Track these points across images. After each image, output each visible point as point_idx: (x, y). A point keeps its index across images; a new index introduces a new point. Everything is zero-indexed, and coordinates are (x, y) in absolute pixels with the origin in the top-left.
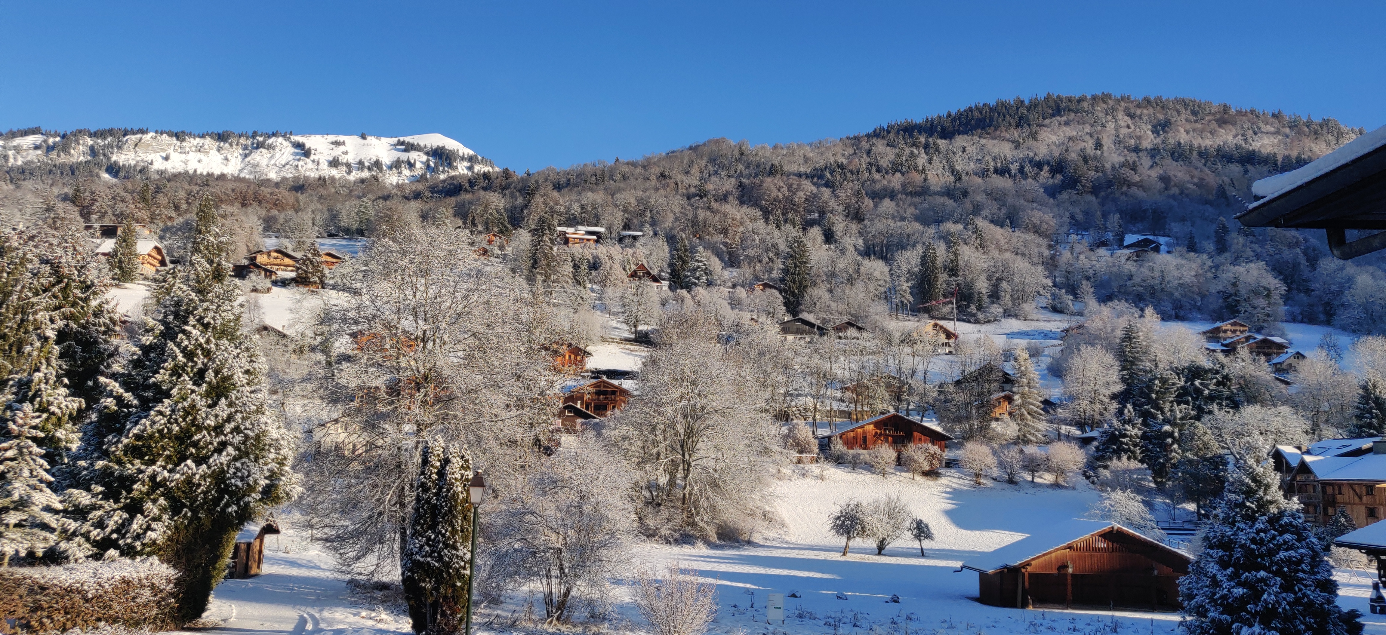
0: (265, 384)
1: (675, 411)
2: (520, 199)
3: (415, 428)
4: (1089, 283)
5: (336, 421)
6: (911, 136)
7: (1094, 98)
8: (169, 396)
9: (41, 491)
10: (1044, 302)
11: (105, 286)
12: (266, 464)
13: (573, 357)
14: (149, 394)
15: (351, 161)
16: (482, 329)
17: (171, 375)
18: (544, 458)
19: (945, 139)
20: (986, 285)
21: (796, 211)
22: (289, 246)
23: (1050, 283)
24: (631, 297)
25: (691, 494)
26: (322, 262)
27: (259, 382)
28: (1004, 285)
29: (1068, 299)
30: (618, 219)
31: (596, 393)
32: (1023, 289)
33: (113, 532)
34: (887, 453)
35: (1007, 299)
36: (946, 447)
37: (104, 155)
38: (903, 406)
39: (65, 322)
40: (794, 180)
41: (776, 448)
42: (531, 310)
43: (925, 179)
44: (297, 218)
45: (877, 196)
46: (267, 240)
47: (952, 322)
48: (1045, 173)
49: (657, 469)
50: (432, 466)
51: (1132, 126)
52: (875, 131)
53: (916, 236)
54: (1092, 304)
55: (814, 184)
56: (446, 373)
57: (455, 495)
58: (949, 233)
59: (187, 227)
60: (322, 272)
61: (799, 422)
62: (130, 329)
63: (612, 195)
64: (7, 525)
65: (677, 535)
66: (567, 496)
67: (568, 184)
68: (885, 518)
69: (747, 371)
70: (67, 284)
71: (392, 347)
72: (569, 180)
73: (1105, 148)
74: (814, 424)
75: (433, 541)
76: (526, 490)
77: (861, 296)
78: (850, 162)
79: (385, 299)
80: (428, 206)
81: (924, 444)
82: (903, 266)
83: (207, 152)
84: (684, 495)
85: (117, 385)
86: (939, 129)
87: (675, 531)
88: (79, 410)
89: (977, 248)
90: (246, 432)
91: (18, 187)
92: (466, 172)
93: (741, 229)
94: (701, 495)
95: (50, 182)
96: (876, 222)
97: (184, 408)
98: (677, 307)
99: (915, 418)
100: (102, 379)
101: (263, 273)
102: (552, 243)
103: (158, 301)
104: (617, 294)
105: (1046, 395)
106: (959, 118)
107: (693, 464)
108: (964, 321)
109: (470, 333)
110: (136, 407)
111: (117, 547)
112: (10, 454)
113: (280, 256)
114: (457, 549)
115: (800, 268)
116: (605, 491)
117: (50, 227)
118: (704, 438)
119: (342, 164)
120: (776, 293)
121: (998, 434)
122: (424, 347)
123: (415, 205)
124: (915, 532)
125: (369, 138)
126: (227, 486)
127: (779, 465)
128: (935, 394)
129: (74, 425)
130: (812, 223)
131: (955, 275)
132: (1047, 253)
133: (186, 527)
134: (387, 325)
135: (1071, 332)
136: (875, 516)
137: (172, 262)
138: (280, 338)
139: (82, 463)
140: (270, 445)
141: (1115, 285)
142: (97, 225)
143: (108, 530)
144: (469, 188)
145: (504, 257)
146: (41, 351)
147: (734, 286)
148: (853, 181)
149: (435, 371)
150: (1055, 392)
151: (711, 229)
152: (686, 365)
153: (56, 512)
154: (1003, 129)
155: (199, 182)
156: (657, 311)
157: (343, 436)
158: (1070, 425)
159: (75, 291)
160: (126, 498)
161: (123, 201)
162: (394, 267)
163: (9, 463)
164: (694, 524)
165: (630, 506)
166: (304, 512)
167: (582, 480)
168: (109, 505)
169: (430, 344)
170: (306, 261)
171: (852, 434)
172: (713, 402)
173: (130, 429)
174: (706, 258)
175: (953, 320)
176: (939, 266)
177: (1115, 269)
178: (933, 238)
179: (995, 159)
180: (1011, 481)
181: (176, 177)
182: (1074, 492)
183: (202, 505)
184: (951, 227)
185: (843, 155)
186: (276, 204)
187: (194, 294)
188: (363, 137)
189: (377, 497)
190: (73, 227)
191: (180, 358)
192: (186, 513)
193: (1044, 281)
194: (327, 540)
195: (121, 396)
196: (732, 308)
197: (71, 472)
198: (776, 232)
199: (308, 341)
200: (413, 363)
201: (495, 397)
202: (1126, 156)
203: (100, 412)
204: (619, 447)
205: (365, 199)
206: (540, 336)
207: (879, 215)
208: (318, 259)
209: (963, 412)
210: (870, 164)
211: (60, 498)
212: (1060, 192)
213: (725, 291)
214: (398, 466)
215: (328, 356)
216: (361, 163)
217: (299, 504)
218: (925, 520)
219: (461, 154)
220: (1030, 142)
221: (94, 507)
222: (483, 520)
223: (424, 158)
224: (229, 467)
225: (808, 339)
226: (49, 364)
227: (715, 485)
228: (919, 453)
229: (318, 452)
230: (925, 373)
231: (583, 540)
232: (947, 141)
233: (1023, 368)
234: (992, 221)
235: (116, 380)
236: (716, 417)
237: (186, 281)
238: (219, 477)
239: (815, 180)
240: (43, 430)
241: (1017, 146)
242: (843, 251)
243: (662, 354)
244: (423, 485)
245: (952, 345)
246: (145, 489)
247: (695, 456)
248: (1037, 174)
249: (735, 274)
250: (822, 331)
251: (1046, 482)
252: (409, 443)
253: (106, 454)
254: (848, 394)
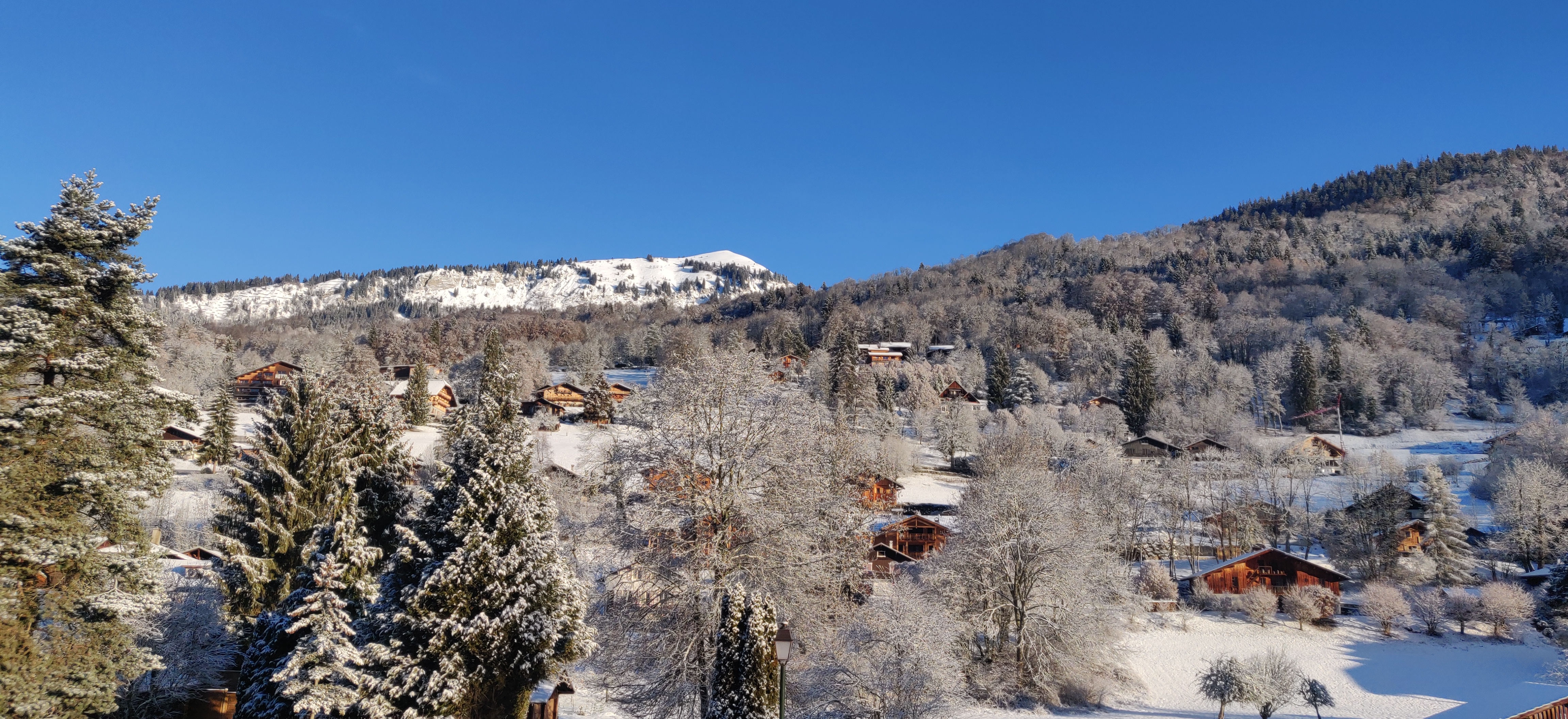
0: (556, 529)
1: (1003, 551)
2: (817, 316)
3: (713, 574)
4: (1519, 382)
5: (629, 568)
6: (1269, 216)
7: (1507, 153)
8: (461, 544)
9: (344, 645)
10: (1457, 407)
11: (400, 429)
12: (559, 617)
13: (882, 490)
14: (442, 542)
15: (637, 285)
16: (782, 462)
17: (463, 522)
18: (855, 606)
19: (1312, 216)
20: (1378, 389)
21: (1134, 312)
22: (576, 379)
23: (1463, 383)
24: (944, 419)
25: (1026, 649)
26: (610, 395)
27: (550, 527)
28: (1402, 388)
29: (1491, 403)
30: (925, 331)
31: (910, 532)
32: (1428, 392)
33: (411, 689)
34: (1265, 597)
35: (1407, 405)
36: (1341, 589)
37: (398, 295)
38: (1281, 539)
39: (363, 468)
40: (1129, 276)
41: (1126, 593)
42: (834, 438)
43: (1291, 266)
44: (583, 349)
45: (1232, 289)
46: (554, 374)
47: (1337, 436)
48: (1446, 249)
49: (985, 620)
50: (733, 617)
51: (1562, 184)
52: (1223, 214)
53: (1283, 334)
54: (1526, 407)
55: (1154, 279)
56: (745, 511)
57: (759, 650)
58: (1325, 329)
59: (475, 364)
60: (610, 405)
61: (1153, 561)
62: (424, 474)
63: (918, 306)
64: (313, 682)
65: (1012, 697)
66: (883, 652)
67: (868, 297)
68: (1268, 678)
69: (1086, 502)
70: (365, 429)
71: (686, 485)
72: (869, 292)
73: (1526, 214)
74: (1171, 564)
75: (737, 702)
76: (836, 644)
77: (1220, 408)
78: (1196, 252)
79: (678, 433)
80: (719, 329)
81: (1312, 586)
82: (1270, 371)
83: (494, 285)
84: (1019, 650)
85: (412, 533)
86: (1303, 206)
87: (1010, 692)
88: (378, 560)
89: (1362, 344)
90: (538, 582)
91: (320, 332)
92: (758, 290)
93: (1069, 336)
94: (1038, 650)
95: (349, 325)
96: (1233, 319)
97: (476, 557)
98: (999, 429)
99: (1299, 554)
100: (398, 527)
101: (551, 410)
102: (854, 363)
103: (449, 443)
104: (928, 417)
105: (1471, 522)
106: (1328, 192)
107: (1027, 613)
108: (1352, 433)
109: (768, 467)
110: (430, 556)
111: (415, 706)
112: (315, 606)
113: (567, 390)
114: (763, 713)
115: (1143, 378)
116: (926, 645)
117: (349, 371)
118: (1039, 582)
119: (628, 289)
120: (1116, 409)
121: (1410, 573)
122: (720, 484)
123: (706, 328)
124: (1309, 695)
125: (655, 260)
126: (521, 641)
127: (1130, 613)
128: (1322, 524)
129: (373, 575)
130: (1154, 325)
131: (1337, 378)
132: (1456, 346)
133: (481, 685)
134: (681, 461)
135: (1498, 443)
136: (1255, 675)
137: (462, 402)
138: (569, 479)
139: (381, 616)
140: (562, 596)
141: (1554, 382)
142: (391, 367)
143: (406, 687)
144: (762, 308)
145: (802, 381)
146: (342, 499)
147: (1064, 403)
148: (1200, 273)
149: (733, 510)
150: (1484, 520)
151: (1033, 338)
152: (1013, 496)
153: (357, 667)
154: (1386, 199)
155: (486, 316)
156: (975, 434)
157: (637, 584)
158: (1509, 561)
159: (372, 436)
160: (423, 653)
161: (415, 341)
162: (687, 398)
163: (314, 615)
164: (1032, 684)
165: (956, 663)
166: (599, 669)
167: (900, 634)
168: (407, 660)
169: (727, 480)
170: (594, 394)
171: (1219, 575)
172: (1048, 540)
173: (425, 580)
174: (1028, 371)
175: (1338, 433)
176: (1315, 369)
177: (1554, 363)
178: (1305, 336)
179: (1378, 236)
180: (1433, 633)
181: (464, 312)
182: (1522, 647)
183: (496, 661)
184: (1326, 321)
185: (1187, 244)
186: (563, 336)
187: (483, 435)
188: (650, 259)
189: (674, 653)
190: (370, 370)
191: (472, 503)
192: (481, 670)
193: (1456, 381)
194: (623, 701)
195: (416, 545)
196: (1064, 429)
197: (371, 625)
198: (1112, 337)
199: (598, 481)
200: (708, 502)
201: (798, 538)
202: (1556, 221)
203: (396, 561)
204: (939, 594)
205: (653, 326)
206: (845, 468)
207: (1236, 312)
208: (606, 392)
209: (1360, 546)
210: (1221, 252)
211: (361, 653)
212: (1468, 271)
213: (1055, 408)
214: (697, 618)
215: (619, 496)
216: (648, 287)
217: (592, 661)
218: (1321, 680)
219: (752, 271)
220: (1424, 213)
221: (393, 663)
222: (791, 678)
223: (714, 278)
224: (521, 620)
225: (1158, 462)
226: (349, 513)
227: (1055, 638)
228: (1306, 598)
229: (611, 603)
230: (1307, 499)
231: (904, 703)
232: (1315, 220)
233: (1436, 490)
234: (1379, 312)
235: (411, 528)
236: (1051, 557)
237: (476, 421)
238: (512, 630)
239: (1155, 274)
240: (344, 580)
241: (1406, 218)
242: (1195, 356)
243: (983, 484)
244: (723, 639)
245: (1339, 463)
246: (440, 644)
247: (1030, 604)
248: (1435, 251)
249: (1065, 388)
250: (1174, 452)
251: (1481, 634)
252: (708, 591)
253: (402, 607)
254: (1212, 527)
